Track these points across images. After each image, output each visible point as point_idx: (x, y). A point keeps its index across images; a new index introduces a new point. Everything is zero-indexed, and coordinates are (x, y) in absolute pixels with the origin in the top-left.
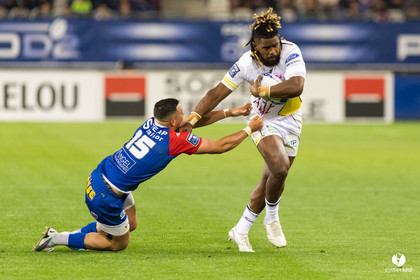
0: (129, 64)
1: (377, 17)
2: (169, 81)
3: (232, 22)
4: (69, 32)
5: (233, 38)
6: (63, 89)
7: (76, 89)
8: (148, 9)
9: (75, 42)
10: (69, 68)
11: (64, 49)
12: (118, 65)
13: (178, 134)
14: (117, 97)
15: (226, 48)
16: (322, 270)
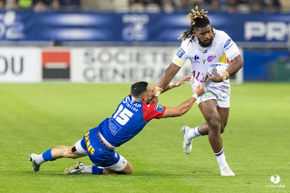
0: (58, 43)
1: (230, 10)
2: (86, 54)
3: (130, 14)
4: (16, 20)
5: (131, 24)
6: (13, 59)
7: (22, 60)
8: (72, 4)
9: (21, 27)
10: (17, 45)
11: (14, 32)
12: (51, 43)
13: (148, 106)
14: (50, 65)
15: (126, 31)
16: (194, 185)
